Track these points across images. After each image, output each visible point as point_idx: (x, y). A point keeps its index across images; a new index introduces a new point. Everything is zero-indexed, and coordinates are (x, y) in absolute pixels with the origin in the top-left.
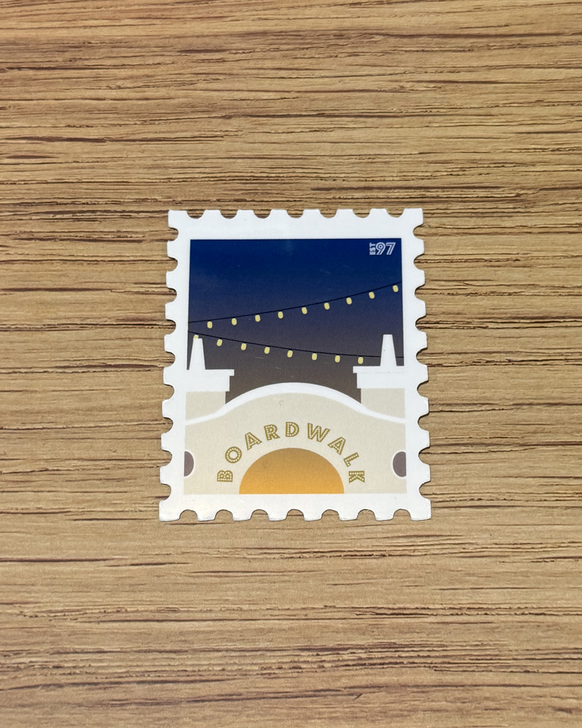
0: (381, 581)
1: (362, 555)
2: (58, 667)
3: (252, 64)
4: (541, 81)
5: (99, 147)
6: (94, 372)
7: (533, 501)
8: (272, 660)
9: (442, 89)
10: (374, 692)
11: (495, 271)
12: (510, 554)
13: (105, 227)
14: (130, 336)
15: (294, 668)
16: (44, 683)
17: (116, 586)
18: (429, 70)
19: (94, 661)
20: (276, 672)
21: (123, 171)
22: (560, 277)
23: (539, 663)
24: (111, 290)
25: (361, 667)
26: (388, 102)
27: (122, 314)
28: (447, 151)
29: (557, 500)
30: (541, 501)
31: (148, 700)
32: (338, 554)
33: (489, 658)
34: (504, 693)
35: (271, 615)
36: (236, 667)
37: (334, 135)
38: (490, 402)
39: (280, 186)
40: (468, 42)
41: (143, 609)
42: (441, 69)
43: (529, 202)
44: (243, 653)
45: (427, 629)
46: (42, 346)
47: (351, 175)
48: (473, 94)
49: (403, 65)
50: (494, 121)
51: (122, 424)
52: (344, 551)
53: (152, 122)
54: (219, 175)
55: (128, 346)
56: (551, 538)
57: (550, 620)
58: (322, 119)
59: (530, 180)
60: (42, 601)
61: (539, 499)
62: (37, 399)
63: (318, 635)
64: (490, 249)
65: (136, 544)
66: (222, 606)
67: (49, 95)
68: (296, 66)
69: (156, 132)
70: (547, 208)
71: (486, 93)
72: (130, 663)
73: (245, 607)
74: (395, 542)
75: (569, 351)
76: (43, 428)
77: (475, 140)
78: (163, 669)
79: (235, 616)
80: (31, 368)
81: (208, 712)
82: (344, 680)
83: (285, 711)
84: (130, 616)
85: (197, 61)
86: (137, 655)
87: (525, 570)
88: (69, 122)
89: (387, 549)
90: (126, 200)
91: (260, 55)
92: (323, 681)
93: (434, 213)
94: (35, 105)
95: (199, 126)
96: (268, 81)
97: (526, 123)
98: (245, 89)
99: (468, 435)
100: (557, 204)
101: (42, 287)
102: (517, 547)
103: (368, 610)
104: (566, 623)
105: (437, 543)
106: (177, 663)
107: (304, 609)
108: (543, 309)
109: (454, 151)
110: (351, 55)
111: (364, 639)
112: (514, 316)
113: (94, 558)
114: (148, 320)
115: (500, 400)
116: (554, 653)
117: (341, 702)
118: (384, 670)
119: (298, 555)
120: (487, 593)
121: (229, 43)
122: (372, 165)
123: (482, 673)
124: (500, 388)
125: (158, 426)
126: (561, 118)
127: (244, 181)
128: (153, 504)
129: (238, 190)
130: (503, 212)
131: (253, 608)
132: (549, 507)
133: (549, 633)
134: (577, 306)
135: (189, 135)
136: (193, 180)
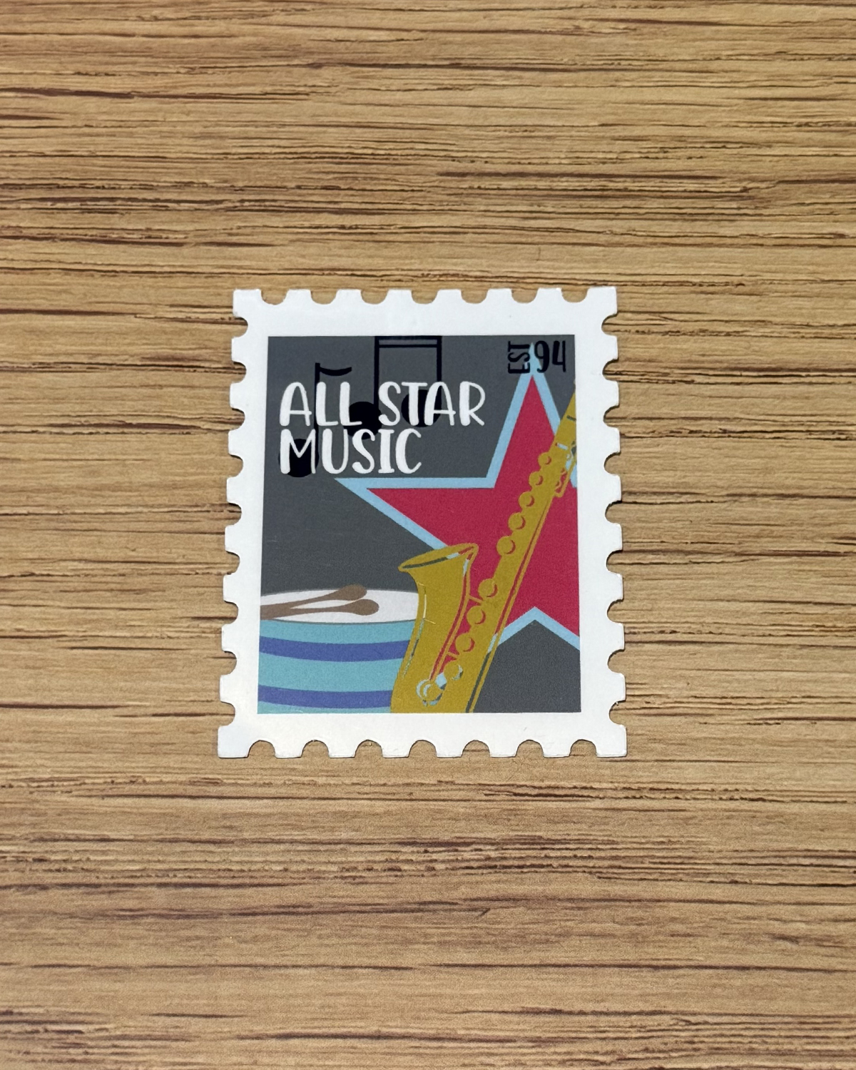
2: (41, 860)
4: (784, 24)
5: (123, 104)
6: (107, 433)
7: (753, 635)
8: (358, 857)
9: (638, 32)
10: (508, 907)
11: (708, 300)
12: (716, 712)
13: (129, 223)
14: (161, 383)
15: (390, 870)
16: (18, 882)
17: (129, 746)
18: (619, 4)
19: (94, 852)
20: (363, 874)
21: (157, 141)
22: (804, 311)
23: (753, 870)
24: (135, 314)
25: (490, 870)
26: (555, 48)
27: (150, 350)
28: (641, 123)
29: (788, 635)
30: (764, 636)
31: (173, 910)
33: (679, 861)
34: (699, 912)
35: (359, 793)
36: (304, 867)
37: (473, 96)
38: (693, 491)
39: (390, 168)
41: (168, 780)
42: (636, 3)
43: (761, 200)
44: (315, 847)
45: (589, 818)
46: (30, 393)
47: (495, 155)
48: (684, 41)
50: (714, 80)
51: (145, 510)
53: (204, 70)
54: (299, 150)
55: (158, 397)
57: (770, 809)
58: (457, 72)
59: (765, 168)
60: (21, 764)
61: (760, 633)
62: (21, 470)
63: (427, 823)
64: (700, 268)
65: (161, 685)
67: (51, 27)
69: (208, 86)
70: (787, 210)
71: (702, 40)
72: (146, 857)
73: (321, 780)
75: (813, 418)
76: (29, 514)
77: (684, 107)
78: (198, 866)
79: (304, 792)
80: (12, 426)
81: (261, 930)
82: (463, 889)
83: (374, 931)
84: (149, 789)
86: (160, 846)
87: (736, 735)
88: (81, 67)
90: (161, 184)
92: (432, 889)
93: (618, 214)
94: (29, 41)
95: (274, 77)
96: (378, 14)
97: (760, 84)
98: (343, 25)
99: (660, 537)
100: (803, 204)
101: (33, 308)
102: (725, 702)
103: (502, 788)
104: (794, 814)
106: (217, 859)
107: (408, 785)
108: (777, 357)
109: (653, 123)
111: (495, 830)
112: (733, 366)
113: (100, 703)
114: (189, 360)
115: (708, 488)
116: (776, 857)
117: (458, 920)
118: (523, 876)
120: (680, 768)
122: (529, 141)
123: (668, 883)
124: (709, 471)
125: (200, 514)
126: (812, 78)
127: (338, 160)
128: (188, 627)
129: (328, 173)
130: (723, 214)
131: (332, 782)
132: (776, 645)
133: (768, 827)
134: (827, 353)
135: (257, 90)
136: (262, 156)
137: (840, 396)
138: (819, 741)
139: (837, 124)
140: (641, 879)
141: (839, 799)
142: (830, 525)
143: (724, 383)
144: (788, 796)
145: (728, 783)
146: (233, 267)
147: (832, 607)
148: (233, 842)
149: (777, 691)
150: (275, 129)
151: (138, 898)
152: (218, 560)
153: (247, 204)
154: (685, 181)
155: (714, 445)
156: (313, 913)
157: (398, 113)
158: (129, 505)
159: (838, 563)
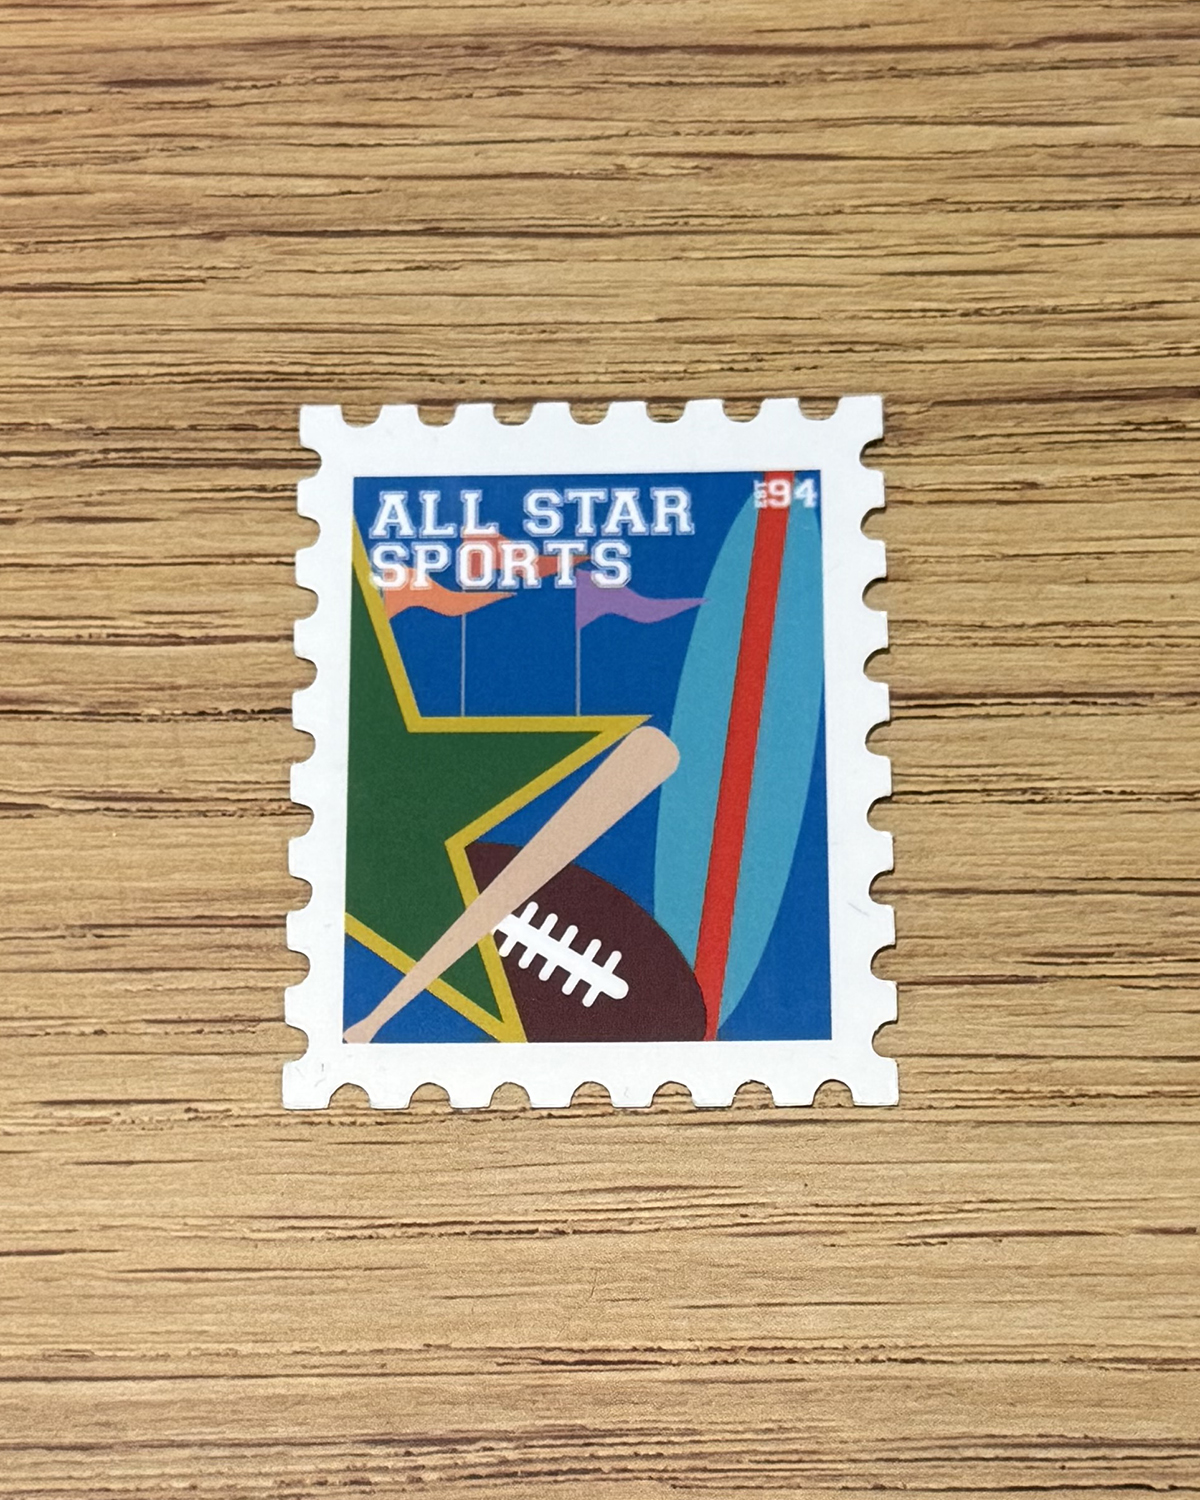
0: (555, 1288)
1: (511, 1232)
3: (273, 113)
4: (940, 155)
8: (304, 1465)
9: (714, 172)
12: (848, 1227)
15: (353, 1483)
18: (684, 129)
20: (313, 1491)
22: (976, 605)
23: (909, 1468)
25: (506, 1480)
26: (586, 201)
28: (722, 315)
29: (958, 1107)
30: (921, 1107)
32: (458, 1229)
33: (795, 1457)
35: (304, 1367)
36: (222, 1482)
37: (461, 279)
40: (772, 65)
41: (11, 1353)
42: (708, 128)
43: (908, 431)
44: (238, 1451)
45: (656, 1395)
47: (499, 370)
48: (785, 185)
49: (624, 116)
50: (834, 245)
52: (472, 1223)
53: (41, 246)
54: (194, 369)
57: (933, 1374)
58: (436, 240)
59: (913, 382)
61: (916, 1103)
63: (409, 1409)
66: (192, 1346)
68: (375, 118)
69: (49, 271)
70: (949, 447)
71: (812, 182)
73: (245, 1348)
74: (587, 1201)
75: (991, 771)
77: (787, 289)
78: (58, 1485)
79: (221, 1367)
85: (147, 107)
87: (881, 1262)
89: (571, 1217)
91: (292, 92)
95: (150, 255)
96: (311, 153)
97: (903, 250)
98: (257, 171)
100: (973, 437)
102: (863, 1213)
103: (524, 1353)
104: (968, 1381)
105: (684, 1203)
106: (88, 1474)
107: (380, 1351)
108: (938, 676)
109: (739, 314)
110: (503, 92)
111: (511, 1419)
114: (29, 702)
116: (942, 1447)
118: (557, 1487)
119: (367, 1233)
121: (221, 65)
122: (549, 347)
123: (779, 1492)
125: (50, 942)
126: (985, 239)
127: (253, 384)
128: (35, 1117)
129: (238, 404)
131: (261, 1351)
132: (939, 1122)
133: (930, 1402)
134: (1012, 669)
135: (124, 276)
136: (134, 380)
137: (1032, 736)
138: (1006, 1267)
139: (1024, 310)
140: (738, 1488)
141: (1037, 1357)
142: (1019, 935)
144: (960, 1354)
145: (869, 1337)
146: (94, 554)
147: (1025, 1061)
149: (943, 1192)
150: (154, 336)
152: (79, 1012)
153: (113, 455)
157: (346, 307)
159: (1033, 993)
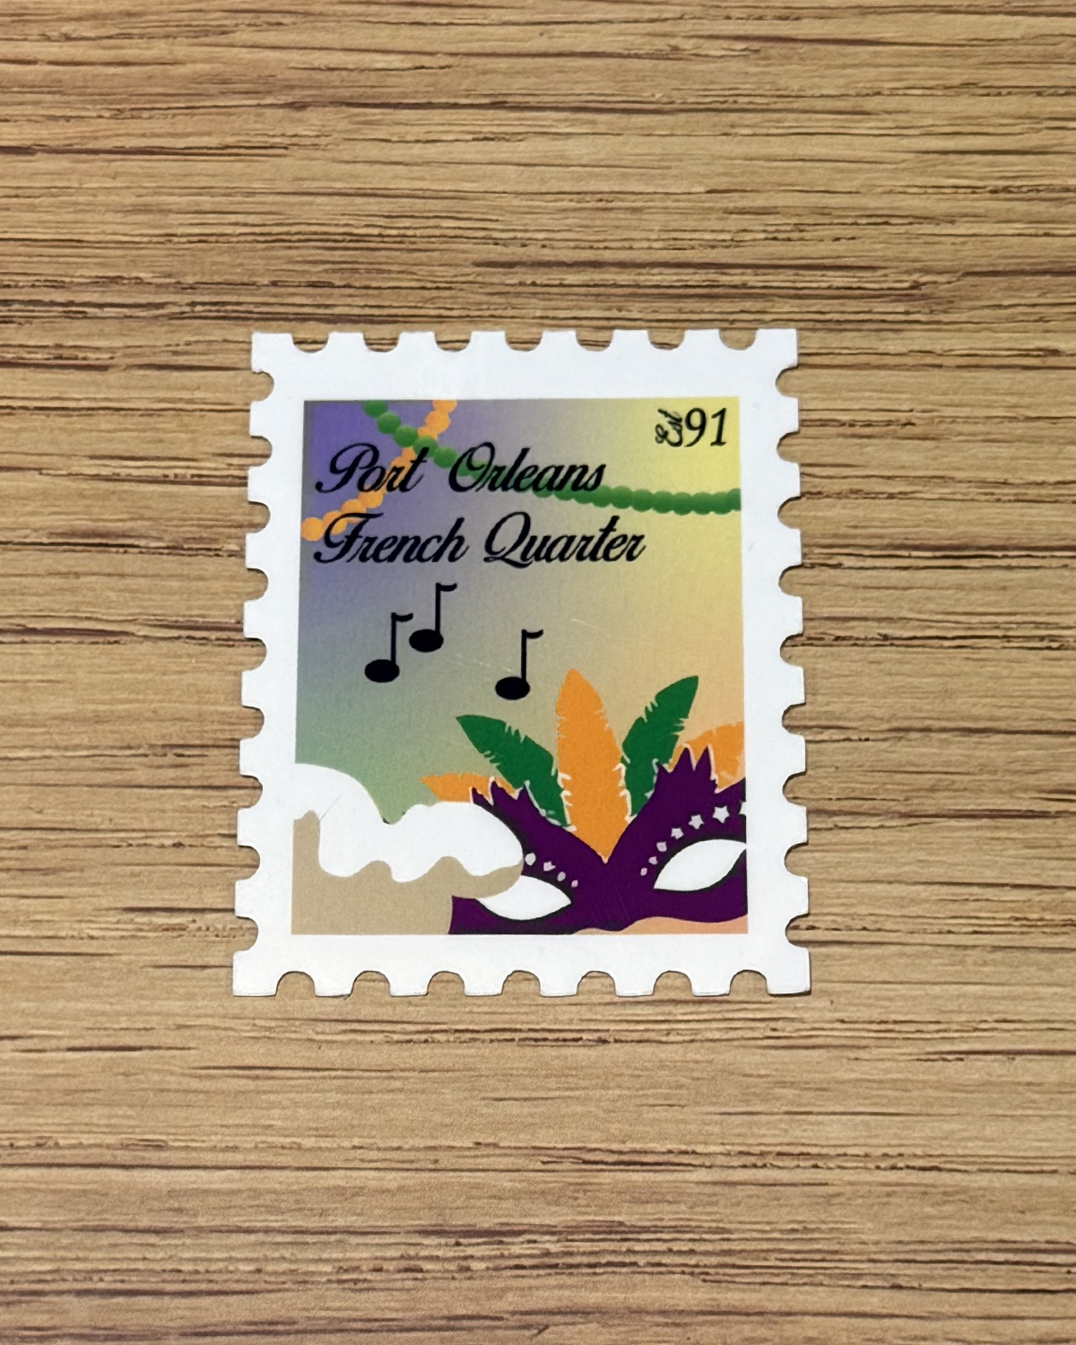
0: (597, 1093)
1: (557, 1040)
4: (973, 42)
5: (22, 164)
7: (925, 932)
8: (361, 1253)
9: (762, 54)
10: (573, 1324)
11: (862, 446)
12: (872, 1042)
13: (30, 336)
14: (77, 569)
15: (407, 1270)
17: (34, 1094)
18: (735, 13)
20: (369, 1276)
21: (70, 217)
22: (1000, 463)
23: (924, 1270)
24: (39, 470)
25: (548, 1271)
26: (643, 79)
27: (60, 522)
28: (768, 187)
29: (975, 932)
30: (940, 933)
31: (99, 1329)
32: (508, 1035)
33: (818, 1256)
34: (846, 1330)
35: (362, 1161)
36: (284, 1266)
37: (524, 150)
38: (840, 723)
39: (405, 256)
41: (92, 1142)
42: (760, 12)
43: (940, 300)
44: (300, 1238)
45: (690, 1195)
47: (559, 236)
48: (829, 67)
50: (872, 124)
51: (55, 754)
52: (521, 1030)
53: (136, 113)
54: (276, 230)
55: (73, 590)
56: (960, 1012)
57: (950, 1182)
58: (502, 114)
59: (944, 254)
61: (936, 929)
63: (459, 1203)
64: (852, 399)
65: (80, 1006)
66: (259, 1139)
69: (144, 135)
70: (976, 315)
71: (854, 66)
72: (61, 1253)
73: (309, 1142)
74: (628, 1013)
75: (1012, 618)
77: (828, 165)
78: (132, 1266)
79: (286, 1159)
82: (510, 1297)
84: (63, 1156)
86: (78, 1237)
87: (901, 1076)
89: (612, 1027)
90: (75, 280)
92: (466, 1298)
93: (733, 321)
95: (237, 122)
96: (388, 30)
97: (936, 130)
98: (337, 46)
100: (999, 306)
102: (887, 1029)
103: (567, 1153)
104: (980, 1189)
105: (719, 1016)
106: (161, 1255)
107: (433, 1148)
108: (961, 529)
109: (784, 187)
111: (554, 1214)
112: (898, 542)
114: (118, 536)
115: (862, 719)
116: (956, 1250)
118: (597, 1278)
119: (423, 1037)
120: (820, 1123)
122: (605, 215)
123: (802, 1289)
124: (863, 695)
125: (133, 760)
126: (1013, 121)
127: (330, 244)
128: (118, 922)
129: (316, 263)
130: (884, 321)
131: (323, 1145)
132: (957, 947)
133: (945, 1208)
134: (1032, 523)
135: (213, 141)
136: (221, 239)
137: (1051, 587)
138: (1019, 1084)
139: (1050, 188)
140: (764, 1283)
141: (1046, 1168)
142: (1036, 772)
143: (885, 568)
145: (889, 1146)
146: (181, 400)
147: (1037, 891)
148: (182, 1231)
150: (239, 198)
151: (48, 1312)
152: (159, 825)
153: (199, 308)
154: (831, 273)
155: (872, 657)
156: (297, 1332)
157: (417, 175)
158: (33, 747)
159: (1047, 827)
